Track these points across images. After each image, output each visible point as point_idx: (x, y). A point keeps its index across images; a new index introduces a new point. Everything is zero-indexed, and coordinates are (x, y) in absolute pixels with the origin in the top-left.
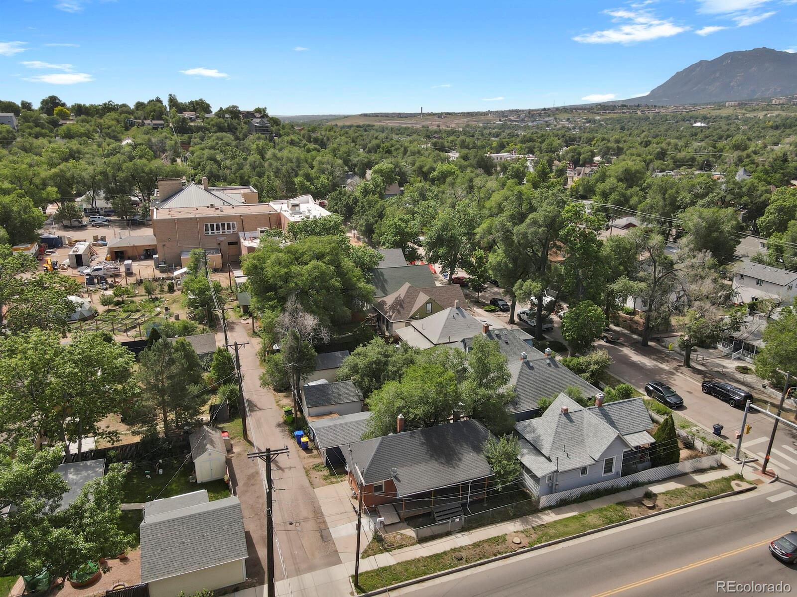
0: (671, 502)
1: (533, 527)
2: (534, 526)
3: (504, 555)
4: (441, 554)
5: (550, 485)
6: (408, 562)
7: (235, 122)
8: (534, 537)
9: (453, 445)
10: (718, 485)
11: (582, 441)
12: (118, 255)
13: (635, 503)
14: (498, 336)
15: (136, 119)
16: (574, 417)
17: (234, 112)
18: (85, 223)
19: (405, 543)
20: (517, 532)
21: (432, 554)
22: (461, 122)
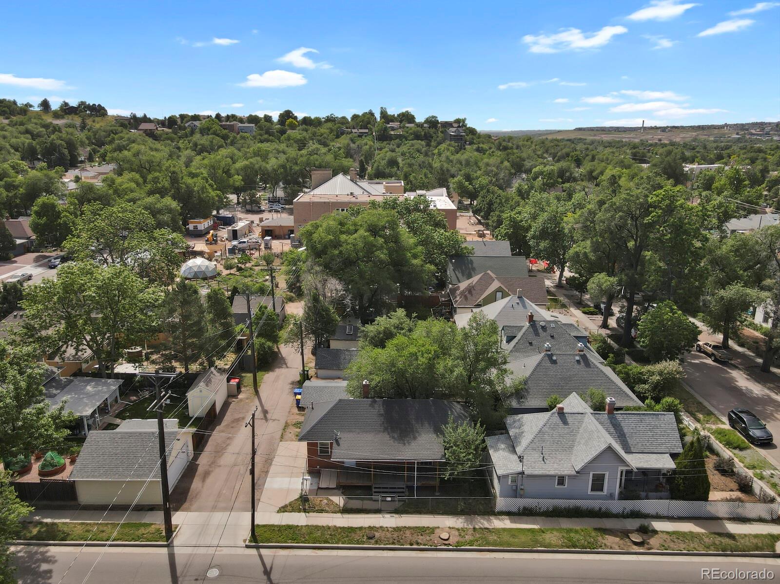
0: (672, 545)
1: (474, 529)
2: (477, 527)
3: (422, 547)
4: (356, 528)
5: (514, 488)
6: (317, 527)
7: (432, 131)
8: (468, 538)
9: (414, 422)
10: (755, 541)
11: (571, 447)
12: (268, 232)
13: (620, 534)
14: (544, 328)
15: (347, 128)
16: (570, 419)
17: (432, 122)
18: (263, 208)
19: (327, 509)
20: (453, 528)
21: (346, 526)
22: (688, 136)
